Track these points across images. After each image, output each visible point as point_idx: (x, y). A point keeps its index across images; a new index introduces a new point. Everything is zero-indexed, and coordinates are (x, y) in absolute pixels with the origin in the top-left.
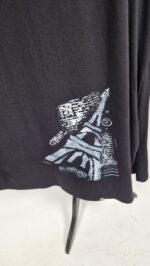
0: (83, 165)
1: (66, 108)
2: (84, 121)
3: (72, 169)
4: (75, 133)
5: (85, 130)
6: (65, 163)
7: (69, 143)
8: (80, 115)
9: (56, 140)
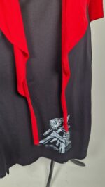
0: (57, 144)
1: (53, 121)
2: (59, 126)
3: (52, 146)
4: (55, 131)
5: (60, 130)
6: (49, 143)
7: (52, 134)
8: (58, 124)
9: (47, 133)
